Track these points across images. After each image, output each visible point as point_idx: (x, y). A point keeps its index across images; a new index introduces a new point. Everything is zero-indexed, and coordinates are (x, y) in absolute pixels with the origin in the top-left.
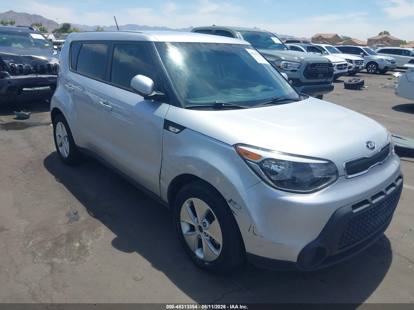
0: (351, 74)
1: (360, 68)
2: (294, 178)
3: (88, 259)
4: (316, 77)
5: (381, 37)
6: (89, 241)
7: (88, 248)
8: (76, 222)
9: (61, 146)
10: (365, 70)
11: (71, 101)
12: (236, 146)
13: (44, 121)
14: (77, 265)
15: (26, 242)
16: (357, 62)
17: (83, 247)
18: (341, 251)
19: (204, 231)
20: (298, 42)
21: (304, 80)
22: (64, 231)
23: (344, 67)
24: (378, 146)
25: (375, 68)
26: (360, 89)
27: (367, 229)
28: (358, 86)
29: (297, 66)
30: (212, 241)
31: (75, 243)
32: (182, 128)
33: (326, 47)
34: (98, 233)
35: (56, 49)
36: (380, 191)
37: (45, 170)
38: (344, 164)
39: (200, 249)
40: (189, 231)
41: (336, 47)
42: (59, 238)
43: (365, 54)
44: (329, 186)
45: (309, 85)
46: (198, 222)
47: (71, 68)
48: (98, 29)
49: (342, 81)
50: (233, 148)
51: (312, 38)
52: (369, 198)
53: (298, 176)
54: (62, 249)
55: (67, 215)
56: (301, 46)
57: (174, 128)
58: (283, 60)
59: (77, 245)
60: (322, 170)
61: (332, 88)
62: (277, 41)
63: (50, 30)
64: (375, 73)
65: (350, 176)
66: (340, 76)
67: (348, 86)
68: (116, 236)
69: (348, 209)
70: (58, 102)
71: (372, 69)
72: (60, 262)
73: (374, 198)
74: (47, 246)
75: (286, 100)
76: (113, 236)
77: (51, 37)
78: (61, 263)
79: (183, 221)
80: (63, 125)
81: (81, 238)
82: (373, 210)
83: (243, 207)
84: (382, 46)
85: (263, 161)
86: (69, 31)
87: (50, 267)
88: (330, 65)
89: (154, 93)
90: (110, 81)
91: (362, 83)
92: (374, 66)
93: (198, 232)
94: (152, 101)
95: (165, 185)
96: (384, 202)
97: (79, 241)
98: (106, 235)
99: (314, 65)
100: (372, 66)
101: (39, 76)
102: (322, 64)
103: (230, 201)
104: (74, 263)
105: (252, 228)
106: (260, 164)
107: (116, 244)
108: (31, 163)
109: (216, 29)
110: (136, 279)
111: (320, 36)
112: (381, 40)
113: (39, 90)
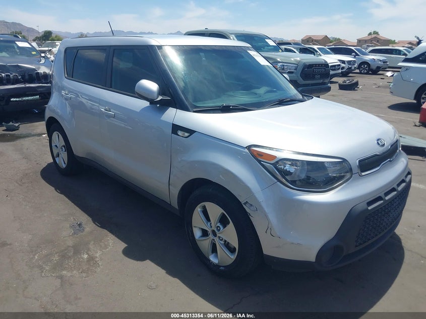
0: (344, 74)
1: (353, 68)
2: (308, 178)
3: (98, 270)
4: (313, 78)
5: (370, 37)
6: (97, 252)
7: (97, 259)
8: (81, 233)
9: (58, 156)
10: (358, 71)
11: (69, 109)
12: (249, 147)
13: (35, 131)
14: (88, 277)
15: (31, 256)
16: (349, 62)
17: (91, 259)
18: (358, 248)
19: (218, 235)
20: (289, 44)
21: (301, 81)
22: (70, 243)
23: (337, 67)
24: (388, 143)
25: (367, 69)
26: (354, 90)
27: (381, 226)
28: (353, 87)
29: (294, 68)
30: (227, 245)
31: (83, 255)
32: (191, 132)
33: (318, 48)
34: (106, 243)
35: (43, 57)
36: (392, 187)
37: (43, 182)
38: (357, 162)
39: (214, 254)
40: (201, 237)
41: (328, 48)
42: (65, 250)
43: (357, 55)
44: (345, 184)
45: (307, 86)
46: (212, 227)
47: (66, 76)
48: (82, 36)
49: (337, 82)
50: (246, 150)
51: (302, 40)
52: (382, 195)
53: (312, 175)
54: (69, 261)
55: (71, 227)
56: (293, 47)
57: (183, 133)
58: (280, 62)
59: (86, 256)
60: (336, 168)
61: (329, 89)
62: (271, 43)
63: (31, 38)
64: (367, 73)
65: (363, 174)
66: (334, 77)
67: (343, 87)
68: (126, 245)
69: (363, 206)
70: (54, 111)
71: (364, 69)
72: (69, 274)
73: (387, 194)
74: (54, 259)
75: (292, 101)
76: (123, 245)
77: (34, 44)
78: (71, 276)
79: (195, 227)
80: (60, 135)
81: (89, 249)
82: (387, 206)
83: (258, 208)
84: (372, 46)
85: (277, 162)
86: (50, 38)
87: (60, 280)
88: (326, 65)
89: (160, 98)
90: (111, 88)
91: (357, 84)
92: (366, 66)
93: (211, 236)
94: (158, 105)
95: (175, 191)
96: (396, 198)
97: (86, 252)
98: (114, 245)
99: (311, 66)
100: (364, 66)
101: (27, 85)
102: (319, 64)
103: (245, 204)
104: (84, 275)
105: (269, 229)
106: (275, 165)
107: (127, 253)
108: (27, 175)
109: (209, 32)
110: (150, 288)
111: (310, 38)
112: (371, 41)
113: (28, 100)
